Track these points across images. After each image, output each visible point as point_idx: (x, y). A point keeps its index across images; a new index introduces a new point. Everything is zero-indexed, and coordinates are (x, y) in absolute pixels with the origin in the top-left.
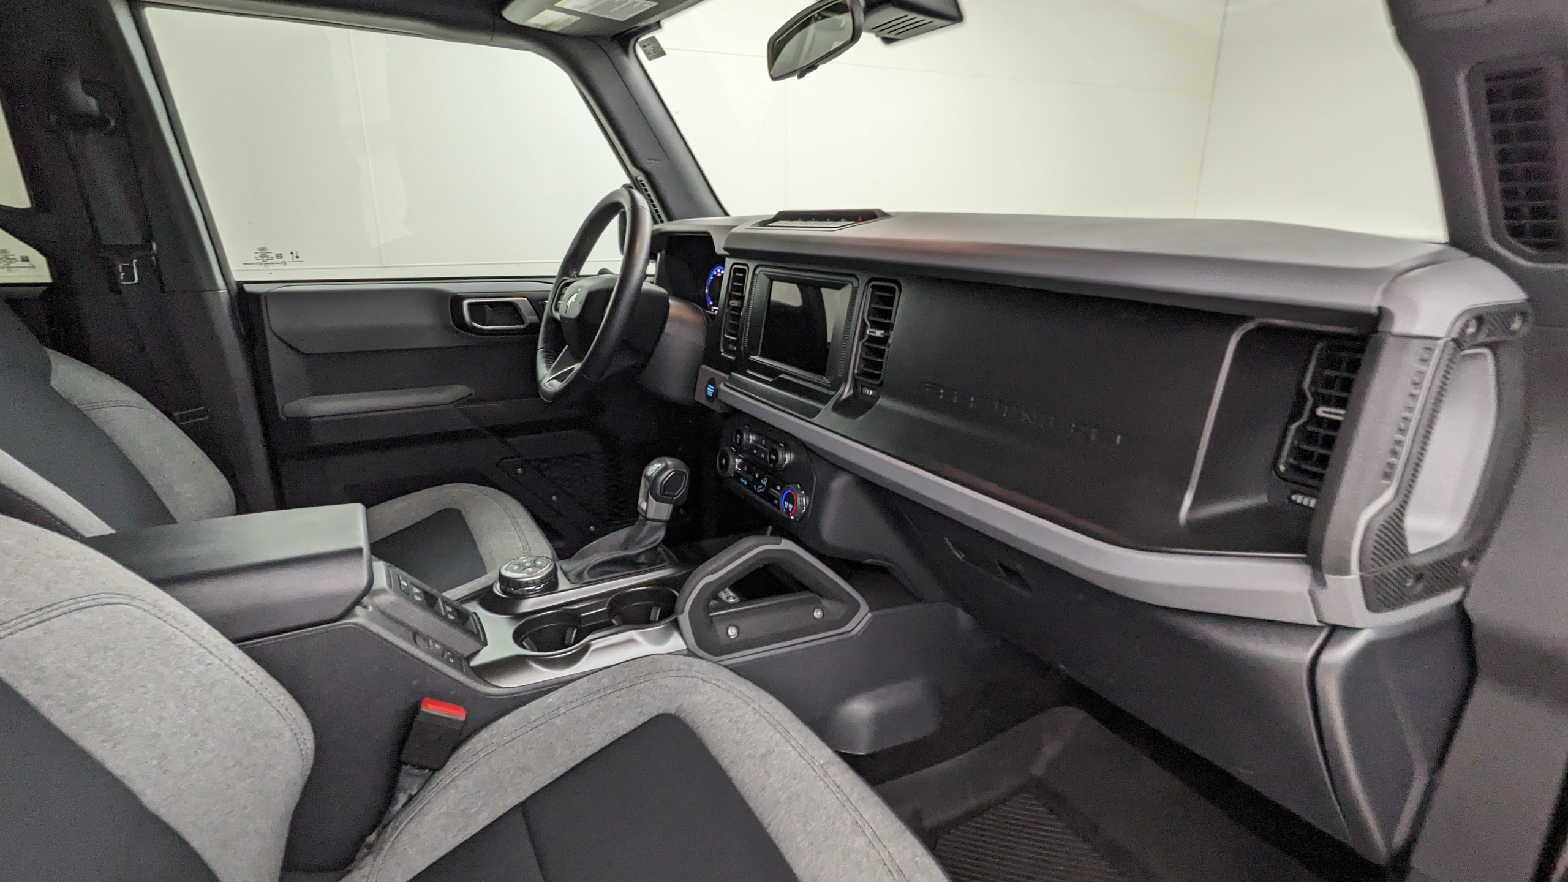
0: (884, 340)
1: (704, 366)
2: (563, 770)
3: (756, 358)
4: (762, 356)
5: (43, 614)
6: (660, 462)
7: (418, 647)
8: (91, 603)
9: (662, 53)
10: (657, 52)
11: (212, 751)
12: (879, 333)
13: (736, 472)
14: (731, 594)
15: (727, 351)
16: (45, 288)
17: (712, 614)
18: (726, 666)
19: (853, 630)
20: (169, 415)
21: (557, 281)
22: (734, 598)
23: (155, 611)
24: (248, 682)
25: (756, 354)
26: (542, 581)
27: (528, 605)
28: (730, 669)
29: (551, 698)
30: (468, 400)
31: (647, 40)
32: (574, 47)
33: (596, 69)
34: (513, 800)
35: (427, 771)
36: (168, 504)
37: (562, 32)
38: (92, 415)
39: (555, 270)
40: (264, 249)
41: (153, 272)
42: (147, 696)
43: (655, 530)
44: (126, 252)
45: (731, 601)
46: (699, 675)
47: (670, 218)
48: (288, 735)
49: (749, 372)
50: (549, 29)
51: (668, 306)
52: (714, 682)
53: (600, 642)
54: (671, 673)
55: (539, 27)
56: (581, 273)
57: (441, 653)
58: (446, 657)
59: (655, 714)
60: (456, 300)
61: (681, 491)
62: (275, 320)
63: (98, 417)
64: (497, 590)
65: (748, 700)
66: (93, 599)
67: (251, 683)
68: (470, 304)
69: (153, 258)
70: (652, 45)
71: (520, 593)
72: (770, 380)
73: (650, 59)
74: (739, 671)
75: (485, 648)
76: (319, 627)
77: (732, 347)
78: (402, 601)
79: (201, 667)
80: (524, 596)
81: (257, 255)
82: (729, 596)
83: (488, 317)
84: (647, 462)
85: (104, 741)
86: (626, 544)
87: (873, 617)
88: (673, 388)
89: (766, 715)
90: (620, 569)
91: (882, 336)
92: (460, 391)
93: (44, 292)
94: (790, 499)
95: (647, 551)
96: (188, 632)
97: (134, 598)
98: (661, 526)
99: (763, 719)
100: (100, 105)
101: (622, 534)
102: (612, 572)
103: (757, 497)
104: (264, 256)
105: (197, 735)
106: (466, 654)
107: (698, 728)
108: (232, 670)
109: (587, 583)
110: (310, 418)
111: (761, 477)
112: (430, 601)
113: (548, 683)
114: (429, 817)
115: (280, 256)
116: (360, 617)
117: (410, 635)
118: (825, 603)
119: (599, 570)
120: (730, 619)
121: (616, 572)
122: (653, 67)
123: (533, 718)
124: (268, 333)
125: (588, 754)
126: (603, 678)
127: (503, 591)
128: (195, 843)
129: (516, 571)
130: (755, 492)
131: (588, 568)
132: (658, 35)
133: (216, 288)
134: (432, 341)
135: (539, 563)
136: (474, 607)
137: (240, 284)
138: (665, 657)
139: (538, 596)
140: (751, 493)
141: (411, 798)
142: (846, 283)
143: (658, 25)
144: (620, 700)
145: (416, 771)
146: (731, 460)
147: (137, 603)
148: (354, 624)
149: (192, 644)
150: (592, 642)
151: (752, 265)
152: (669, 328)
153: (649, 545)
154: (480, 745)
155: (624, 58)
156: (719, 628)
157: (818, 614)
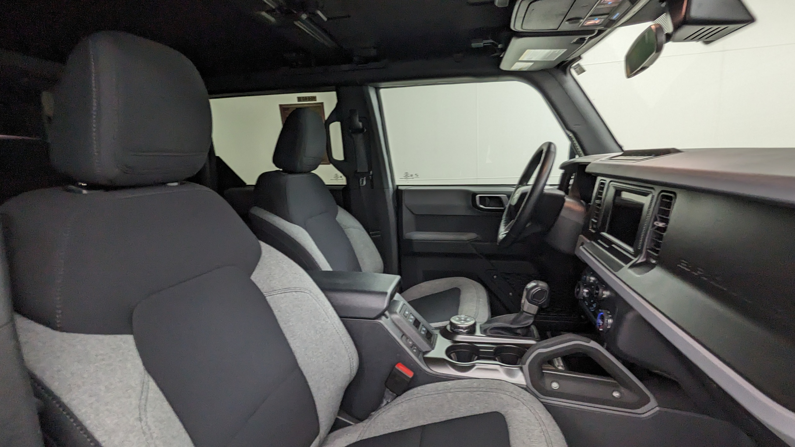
0: (664, 229)
1: (581, 236)
2: (444, 419)
3: (604, 234)
4: (608, 233)
5: (287, 290)
6: (535, 282)
7: (402, 340)
8: (299, 291)
9: (583, 71)
10: (581, 70)
11: (321, 353)
12: (661, 225)
13: (584, 297)
14: (562, 364)
15: (593, 228)
16: (343, 186)
17: (543, 371)
18: (542, 402)
19: (644, 413)
20: (368, 233)
21: (517, 187)
22: (562, 367)
23: (316, 298)
24: (338, 333)
25: (604, 231)
26: (466, 328)
27: (459, 338)
28: (544, 405)
29: (449, 383)
30: (476, 240)
31: (576, 65)
32: (537, 77)
33: (549, 85)
34: (422, 422)
35: (395, 394)
36: (361, 265)
37: (530, 70)
38: (345, 230)
39: (516, 182)
40: (407, 173)
41: (371, 182)
42: (307, 326)
43: (527, 318)
44: (363, 174)
45: (560, 368)
46: (522, 400)
47: (586, 154)
48: (347, 358)
49: (599, 241)
50: (521, 70)
51: (564, 201)
52: (528, 406)
53: (482, 365)
54: (508, 393)
55: (517, 70)
56: (528, 184)
57: (411, 346)
58: (413, 348)
59: (494, 410)
60: (474, 194)
61: (543, 300)
62: (407, 200)
63: (346, 231)
64: (448, 328)
65: (541, 423)
66: (300, 289)
67: (339, 333)
68: (480, 197)
69: (370, 177)
70: (579, 68)
71: (457, 331)
72: (607, 246)
73: (579, 74)
74: (549, 408)
75: (433, 351)
76: (368, 320)
77: (595, 226)
78: (402, 319)
79: (324, 322)
80: (458, 333)
81: (405, 175)
82: (559, 364)
83: (487, 203)
84: (529, 281)
85: (292, 337)
86: (513, 322)
87: (659, 411)
88: (563, 246)
89: (547, 435)
90: (507, 334)
91: (664, 227)
92: (472, 236)
93: (344, 188)
94: (602, 318)
95: (522, 328)
96: (324, 308)
97: (311, 292)
98: (530, 317)
99: (544, 437)
100: (363, 125)
101: (512, 316)
102: (503, 334)
103: (590, 312)
104: (407, 176)
105: (317, 345)
106: (424, 351)
107: (510, 426)
108: (334, 326)
109: (488, 335)
110: (413, 240)
111: (593, 303)
112: (417, 323)
113: (453, 376)
114: (389, 414)
115: (412, 176)
116: (383, 321)
117: (401, 335)
118: (623, 390)
119: (496, 331)
120: (556, 378)
121: (505, 335)
122: (580, 78)
123: (439, 389)
124: (404, 205)
125: (458, 416)
126: (475, 382)
127: (451, 330)
128: (310, 384)
129: (457, 321)
130: (590, 310)
131: (490, 328)
132: (581, 62)
133: (388, 188)
134: (463, 212)
135: (468, 319)
136: (437, 332)
137: (398, 186)
138: (508, 384)
139: (465, 335)
140: (588, 310)
141: (388, 403)
142: (649, 193)
143: (579, 58)
144: (479, 396)
145: (391, 393)
146: (581, 289)
147: (312, 294)
148: (379, 322)
149: (323, 313)
150: (476, 364)
151: (608, 180)
152: (563, 213)
153: (523, 325)
154: (416, 392)
155: (565, 77)
156: (547, 380)
157: (616, 394)
